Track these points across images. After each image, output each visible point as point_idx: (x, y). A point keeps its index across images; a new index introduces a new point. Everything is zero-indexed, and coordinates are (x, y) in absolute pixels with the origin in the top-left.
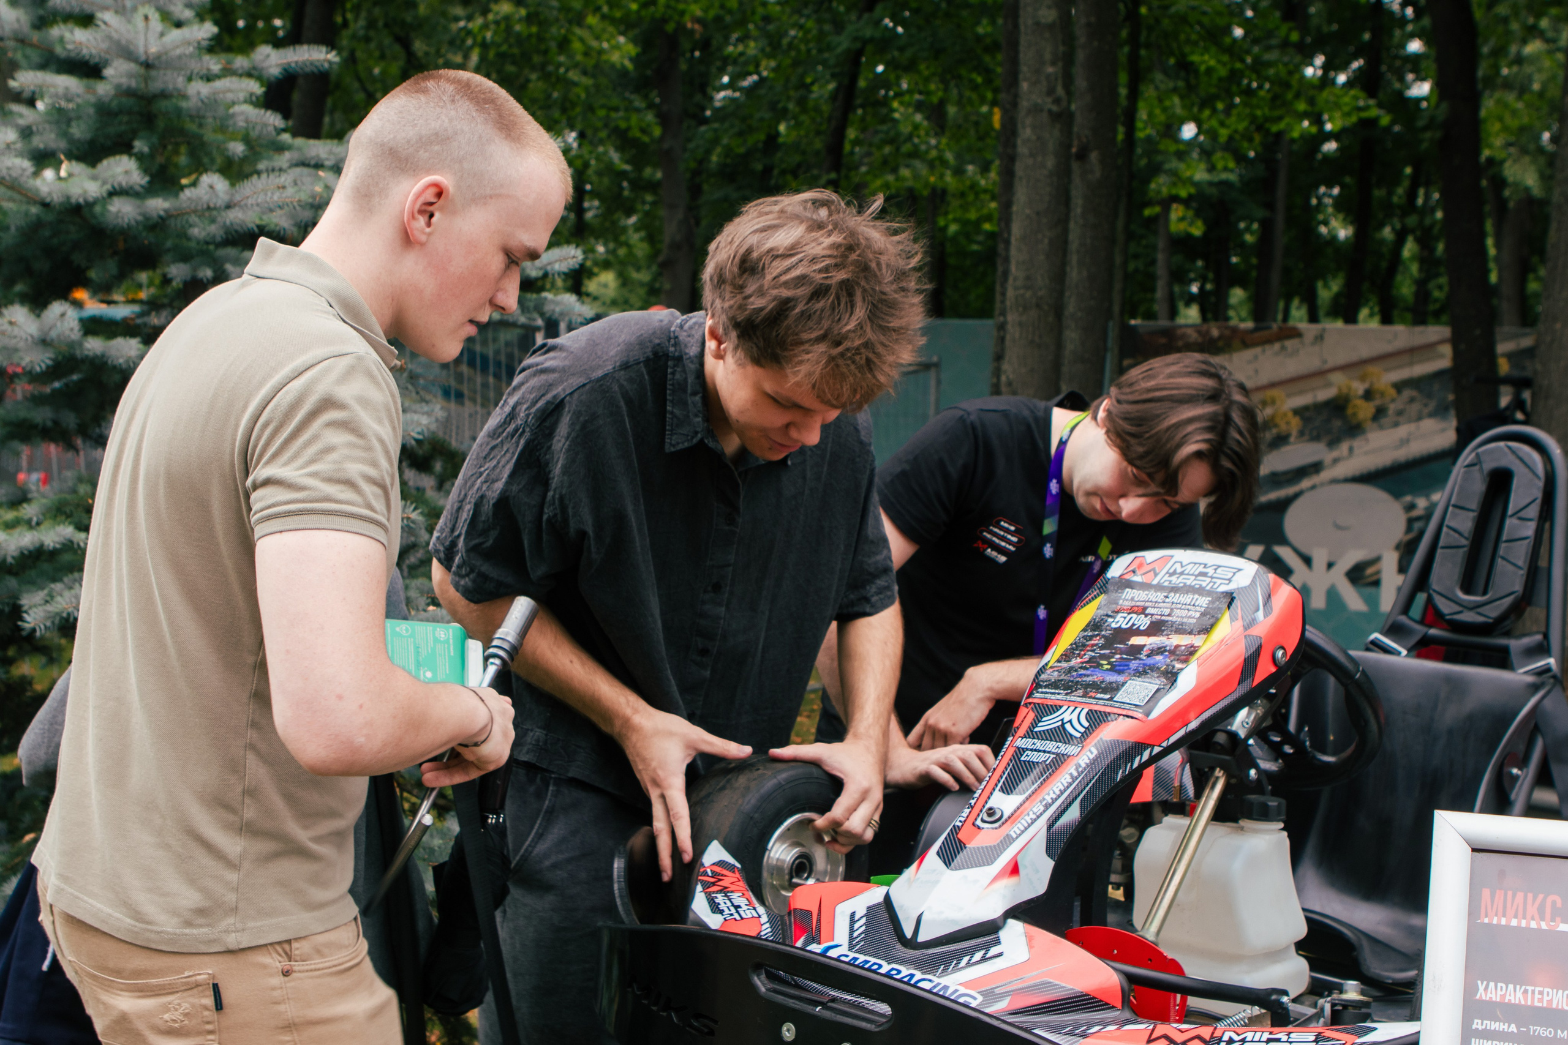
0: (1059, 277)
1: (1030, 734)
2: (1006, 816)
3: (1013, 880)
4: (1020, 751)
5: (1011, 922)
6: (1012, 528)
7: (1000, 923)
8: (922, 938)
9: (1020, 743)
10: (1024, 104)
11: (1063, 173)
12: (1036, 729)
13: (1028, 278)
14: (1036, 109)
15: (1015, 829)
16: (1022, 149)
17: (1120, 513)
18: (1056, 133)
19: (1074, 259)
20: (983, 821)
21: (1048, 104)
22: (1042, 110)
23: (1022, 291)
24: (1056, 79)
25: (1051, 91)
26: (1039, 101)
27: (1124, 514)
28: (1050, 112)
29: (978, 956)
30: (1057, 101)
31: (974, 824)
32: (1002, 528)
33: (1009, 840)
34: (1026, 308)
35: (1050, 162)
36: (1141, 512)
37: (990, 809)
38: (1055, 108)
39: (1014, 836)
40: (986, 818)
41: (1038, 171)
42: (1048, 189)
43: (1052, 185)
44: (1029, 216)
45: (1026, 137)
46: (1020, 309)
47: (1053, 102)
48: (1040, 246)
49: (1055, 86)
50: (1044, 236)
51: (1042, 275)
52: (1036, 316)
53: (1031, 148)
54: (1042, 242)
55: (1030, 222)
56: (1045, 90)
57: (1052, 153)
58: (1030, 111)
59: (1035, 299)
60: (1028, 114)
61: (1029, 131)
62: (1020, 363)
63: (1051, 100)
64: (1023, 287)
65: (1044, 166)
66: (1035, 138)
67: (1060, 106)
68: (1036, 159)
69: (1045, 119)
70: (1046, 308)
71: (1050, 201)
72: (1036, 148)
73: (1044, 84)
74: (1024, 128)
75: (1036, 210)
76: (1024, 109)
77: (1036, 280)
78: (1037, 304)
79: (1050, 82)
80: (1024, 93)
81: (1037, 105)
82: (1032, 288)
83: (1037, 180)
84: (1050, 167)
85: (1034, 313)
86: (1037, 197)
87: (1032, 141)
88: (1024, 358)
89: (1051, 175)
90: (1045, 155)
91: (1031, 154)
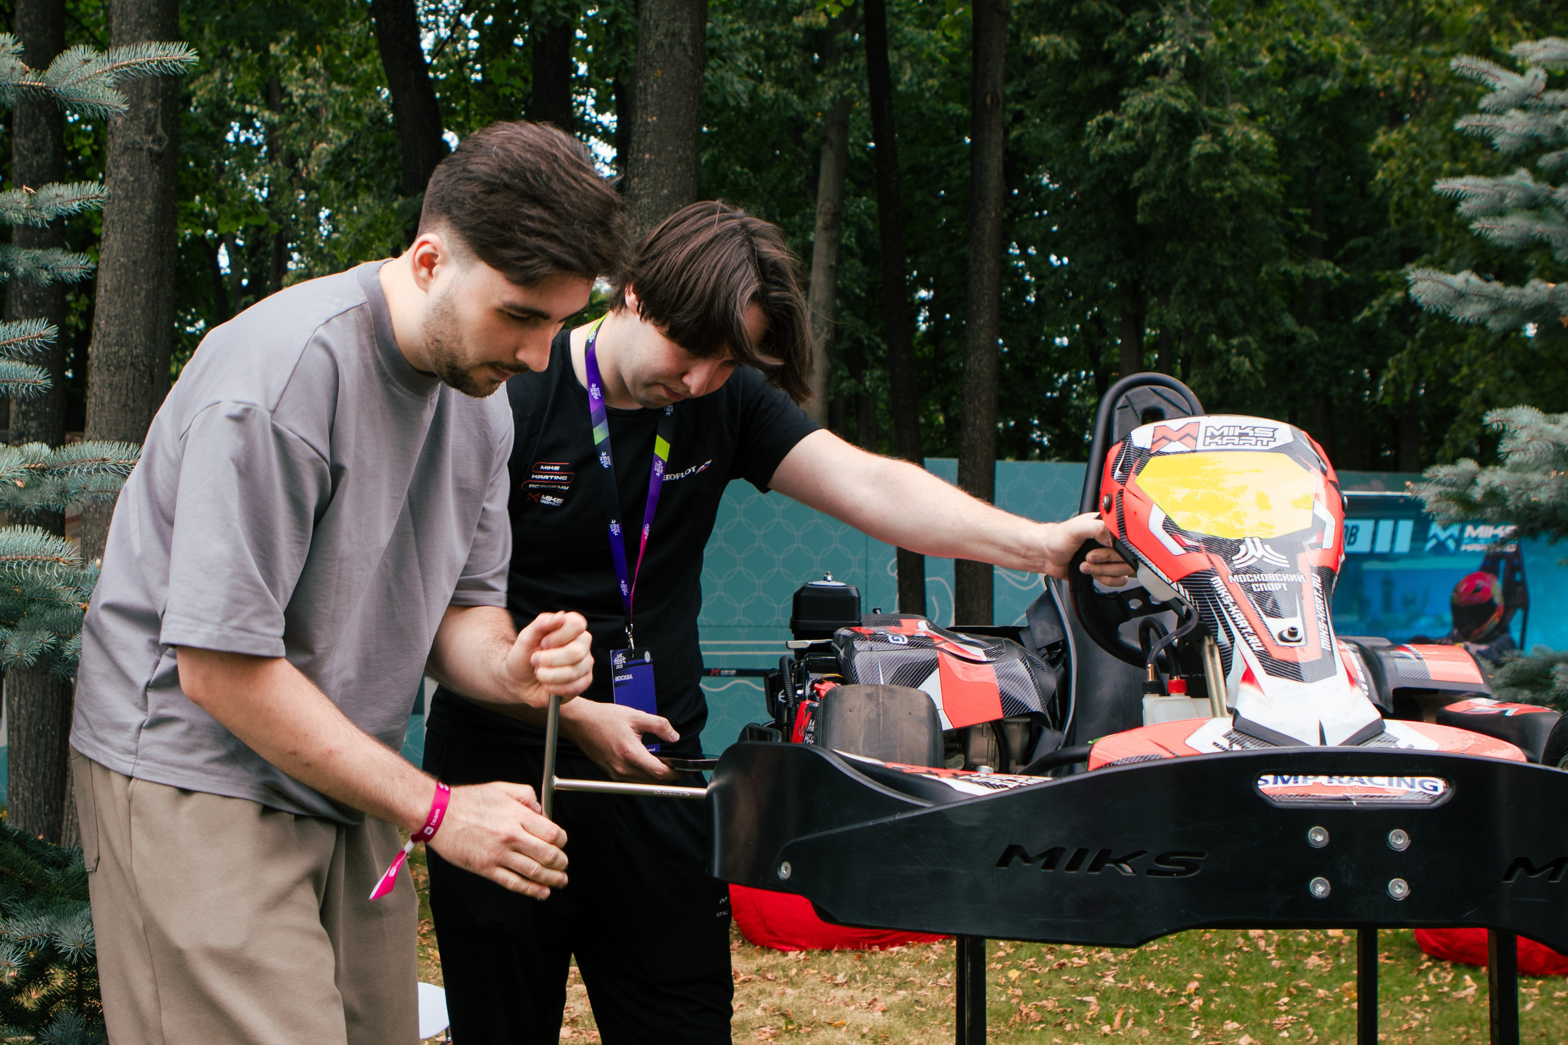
6: (557, 468)
12: (1237, 567)
13: (121, 334)
14: (131, 148)
15: (1323, 643)
17: (688, 391)
21: (148, 143)
22: (141, 149)
24: (156, 116)
25: (150, 130)
26: (138, 139)
27: (693, 391)
28: (150, 150)
32: (545, 472)
34: (118, 368)
35: (149, 208)
36: (710, 382)
38: (156, 148)
39: (1328, 649)
41: (135, 216)
42: (146, 236)
43: (150, 232)
44: (123, 265)
45: (120, 177)
46: (112, 368)
47: (154, 141)
48: (136, 299)
49: (155, 124)
50: (141, 288)
51: (138, 332)
52: (131, 376)
53: (126, 191)
54: (139, 294)
55: (123, 271)
56: (143, 127)
57: (150, 197)
58: (126, 149)
59: (129, 358)
60: (122, 154)
61: (124, 171)
62: (110, 430)
63: (151, 138)
64: (116, 344)
65: (142, 211)
66: (132, 179)
67: (160, 146)
68: (133, 203)
69: (144, 159)
70: (142, 368)
71: (148, 249)
72: (133, 189)
73: (143, 120)
74: (118, 167)
75: (132, 259)
76: (117, 146)
77: (132, 336)
78: (132, 364)
79: (149, 119)
80: (117, 129)
81: (134, 143)
82: (127, 346)
83: (134, 226)
84: (148, 212)
85: (128, 373)
86: (134, 244)
87: (128, 183)
88: (115, 424)
89: (149, 222)
90: (143, 199)
91: (127, 197)
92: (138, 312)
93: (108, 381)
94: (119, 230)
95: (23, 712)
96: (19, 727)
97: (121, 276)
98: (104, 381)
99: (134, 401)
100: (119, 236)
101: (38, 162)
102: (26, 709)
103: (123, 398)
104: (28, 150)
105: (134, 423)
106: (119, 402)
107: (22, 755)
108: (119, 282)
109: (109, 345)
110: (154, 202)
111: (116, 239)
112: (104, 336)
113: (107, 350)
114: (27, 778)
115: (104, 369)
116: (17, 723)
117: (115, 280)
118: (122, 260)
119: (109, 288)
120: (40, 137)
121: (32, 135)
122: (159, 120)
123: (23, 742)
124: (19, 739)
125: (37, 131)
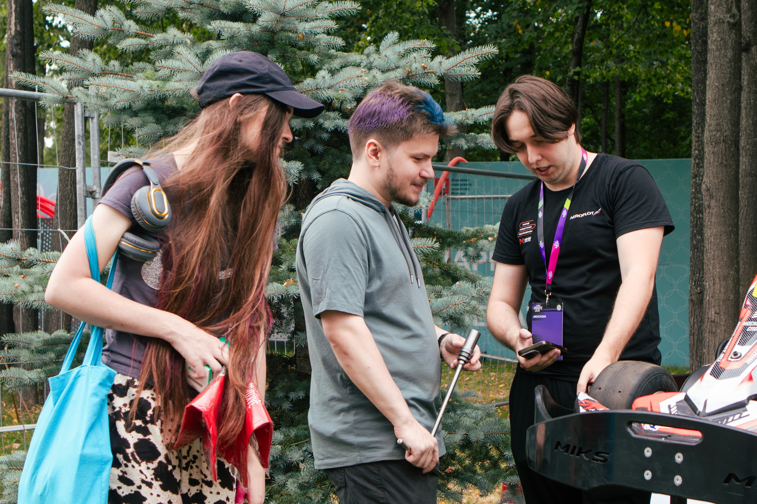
0: (736, 123)
1: (750, 319)
2: (743, 356)
3: (750, 383)
4: (746, 327)
5: (751, 402)
7: (746, 402)
8: (708, 411)
9: (745, 324)
10: (712, 19)
11: (737, 61)
12: (753, 317)
13: (718, 125)
14: (720, 22)
15: (749, 360)
16: (711, 46)
18: (733, 36)
19: (743, 112)
20: (732, 358)
21: (728, 18)
22: (724, 22)
23: (714, 133)
25: (729, 11)
26: (722, 17)
28: (728, 22)
29: (737, 416)
30: (733, 16)
31: (727, 360)
33: (746, 365)
34: (717, 143)
35: (730, 54)
37: (735, 352)
38: (732, 21)
39: (749, 363)
40: (733, 357)
41: (722, 59)
42: (729, 70)
43: (731, 67)
44: (717, 87)
45: (714, 39)
46: (713, 143)
47: (730, 17)
48: (725, 105)
49: (731, 7)
50: (727, 99)
51: (726, 123)
52: (724, 147)
53: (717, 46)
54: (726, 102)
55: (717, 90)
56: (725, 9)
57: (730, 48)
58: (716, 23)
59: (722, 138)
60: (715, 25)
61: (715, 35)
62: (714, 177)
63: (729, 15)
64: (715, 131)
65: (726, 56)
66: (719, 39)
67: (734, 19)
68: (720, 52)
69: (725, 27)
70: (730, 142)
71: (730, 77)
72: (720, 45)
73: (725, 6)
74: (712, 33)
75: (721, 83)
76: (712, 22)
77: (723, 125)
78: (724, 141)
79: (728, 5)
80: (711, 12)
81: (720, 19)
82: (721, 131)
83: (721, 65)
84: (729, 57)
85: (722, 146)
86: (722, 75)
87: (718, 41)
88: (716, 174)
89: (730, 61)
90: (726, 49)
91: (717, 49)
92: (726, 112)
93: (712, 151)
94: (714, 68)
95: (696, 326)
96: (694, 333)
97: (716, 93)
98: (710, 151)
99: (726, 161)
100: (714, 71)
101: (703, 25)
102: (697, 324)
103: (720, 159)
104: (697, 19)
105: (727, 172)
106: (718, 161)
107: (695, 349)
108: (715, 96)
109: (712, 131)
110: (733, 50)
111: (712, 73)
112: (709, 126)
113: (711, 134)
114: (697, 361)
115: (709, 144)
116: (693, 331)
117: (713, 96)
118: (716, 84)
119: (710, 100)
120: (703, 11)
121: (699, 11)
122: (734, 4)
123: (695, 342)
124: (694, 339)
125: (702, 8)
